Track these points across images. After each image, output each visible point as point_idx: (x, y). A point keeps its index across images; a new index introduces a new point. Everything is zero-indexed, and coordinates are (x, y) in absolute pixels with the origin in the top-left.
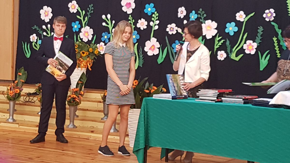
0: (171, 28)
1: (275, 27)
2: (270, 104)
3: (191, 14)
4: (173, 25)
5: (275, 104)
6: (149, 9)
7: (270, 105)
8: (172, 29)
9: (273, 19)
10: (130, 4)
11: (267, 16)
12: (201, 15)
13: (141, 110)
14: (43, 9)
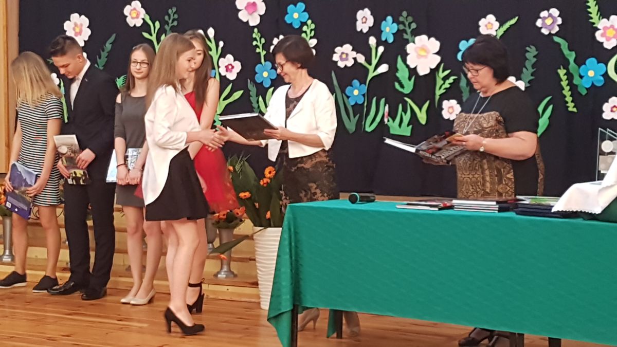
0: (343, 53)
1: (562, 47)
2: (554, 210)
3: (384, 22)
4: (347, 48)
5: (564, 210)
6: (296, 14)
7: (555, 213)
8: (344, 56)
9: (557, 29)
10: (254, 4)
11: (544, 23)
12: (405, 25)
13: (283, 229)
14: (70, 20)
